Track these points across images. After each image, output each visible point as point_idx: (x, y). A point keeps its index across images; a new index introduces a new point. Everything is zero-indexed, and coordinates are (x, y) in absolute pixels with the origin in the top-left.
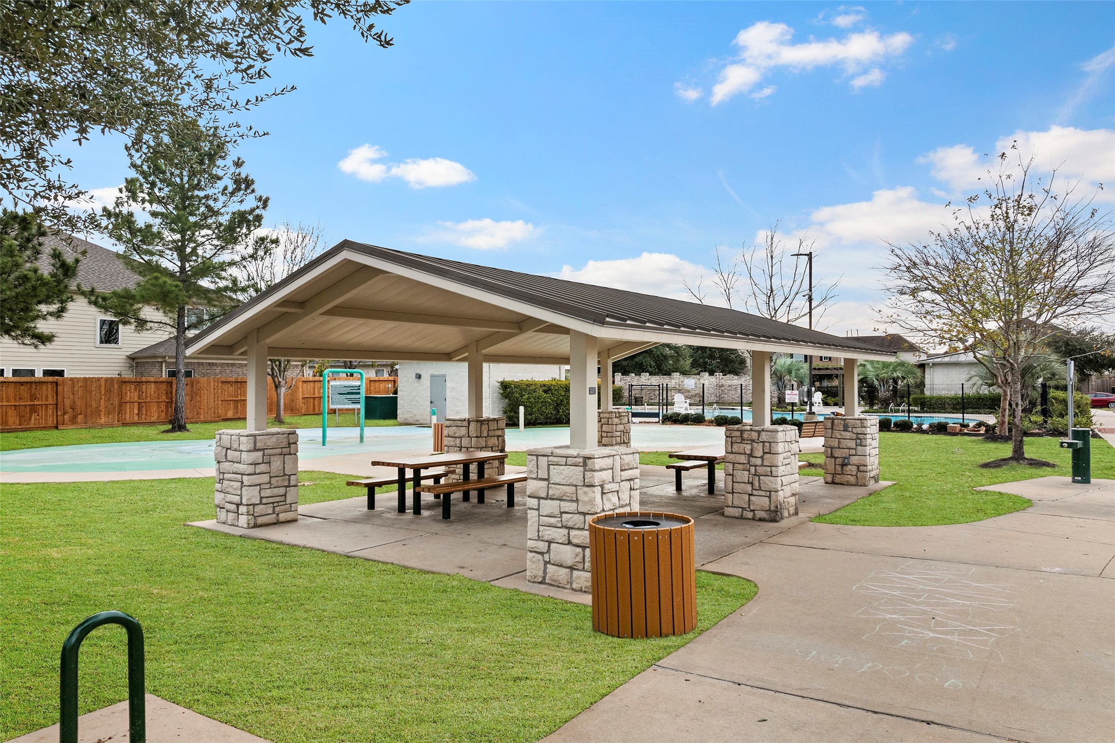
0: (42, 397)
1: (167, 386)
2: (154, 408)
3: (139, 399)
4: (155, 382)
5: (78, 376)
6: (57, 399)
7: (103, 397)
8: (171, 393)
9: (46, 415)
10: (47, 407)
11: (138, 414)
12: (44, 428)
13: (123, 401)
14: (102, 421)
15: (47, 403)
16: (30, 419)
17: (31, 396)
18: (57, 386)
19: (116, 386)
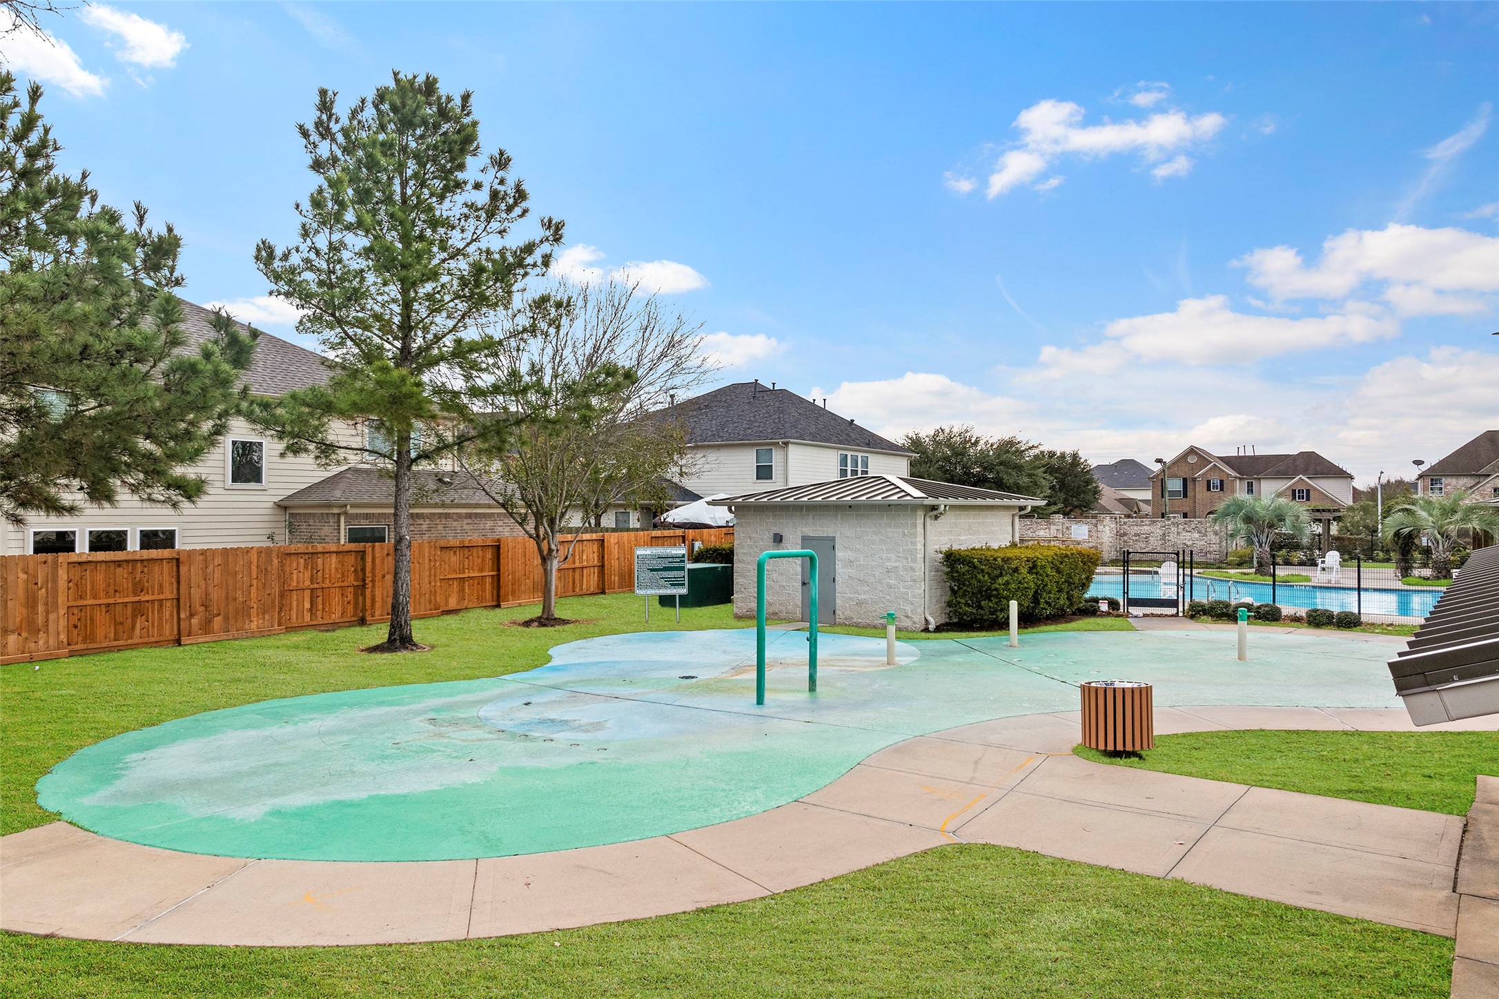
0: (153, 587)
1: (356, 558)
2: (336, 598)
3: (312, 582)
4: (337, 553)
5: (213, 547)
6: (178, 589)
7: (255, 582)
8: (363, 570)
9: (160, 619)
10: (161, 606)
11: (311, 610)
12: (157, 644)
13: (286, 588)
14: (254, 625)
15: (161, 597)
16: (133, 628)
17: (134, 585)
18: (178, 566)
19: (275, 562)
